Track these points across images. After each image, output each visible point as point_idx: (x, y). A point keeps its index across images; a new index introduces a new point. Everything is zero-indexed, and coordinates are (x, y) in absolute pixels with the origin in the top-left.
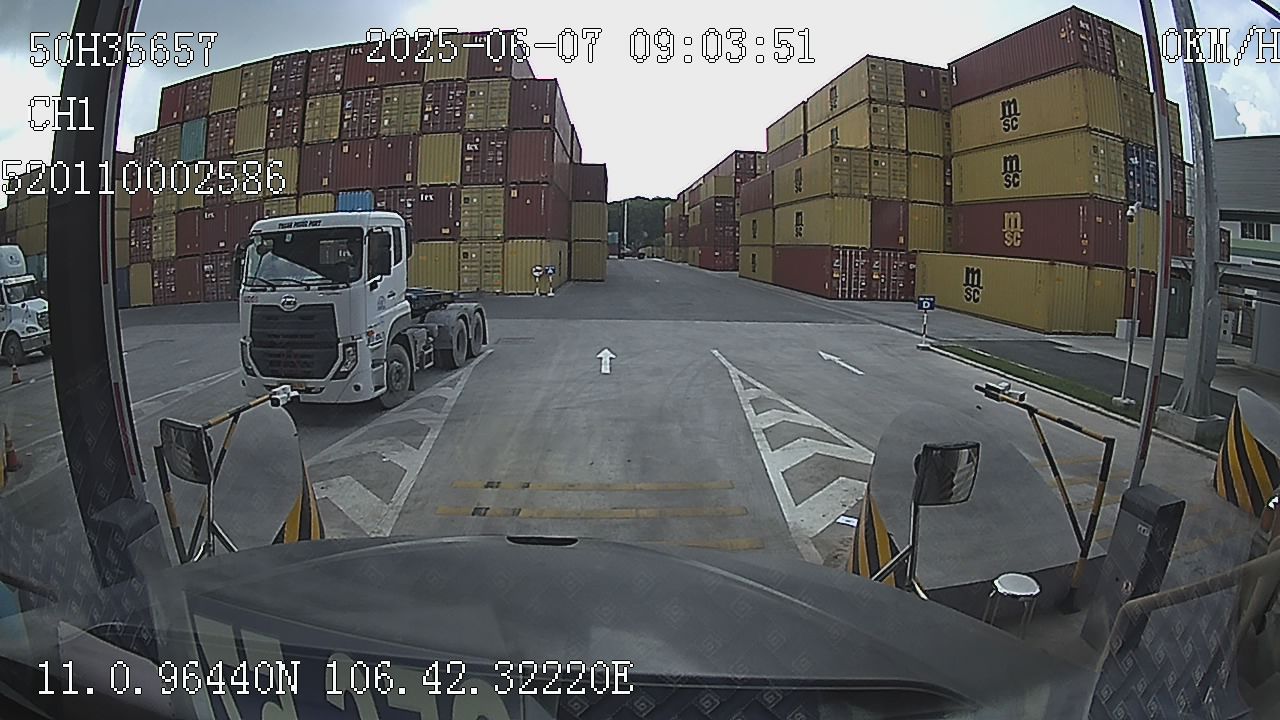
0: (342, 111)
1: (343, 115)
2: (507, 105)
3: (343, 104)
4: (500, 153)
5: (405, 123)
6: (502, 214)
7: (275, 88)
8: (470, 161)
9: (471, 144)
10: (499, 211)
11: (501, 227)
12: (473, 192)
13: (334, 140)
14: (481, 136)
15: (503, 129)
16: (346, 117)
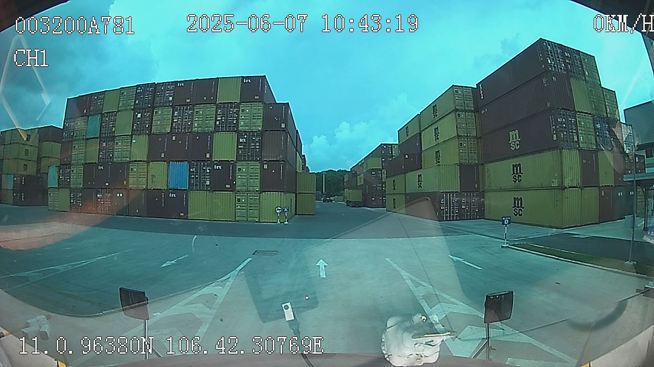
0: (172, 117)
1: (173, 120)
2: (261, 117)
3: (173, 113)
4: (258, 144)
5: (206, 126)
6: (259, 178)
7: (137, 102)
8: (241, 148)
9: (242, 138)
10: (258, 176)
11: (258, 185)
12: (243, 166)
13: (168, 133)
14: (248, 134)
15: (259, 131)
16: (175, 120)
